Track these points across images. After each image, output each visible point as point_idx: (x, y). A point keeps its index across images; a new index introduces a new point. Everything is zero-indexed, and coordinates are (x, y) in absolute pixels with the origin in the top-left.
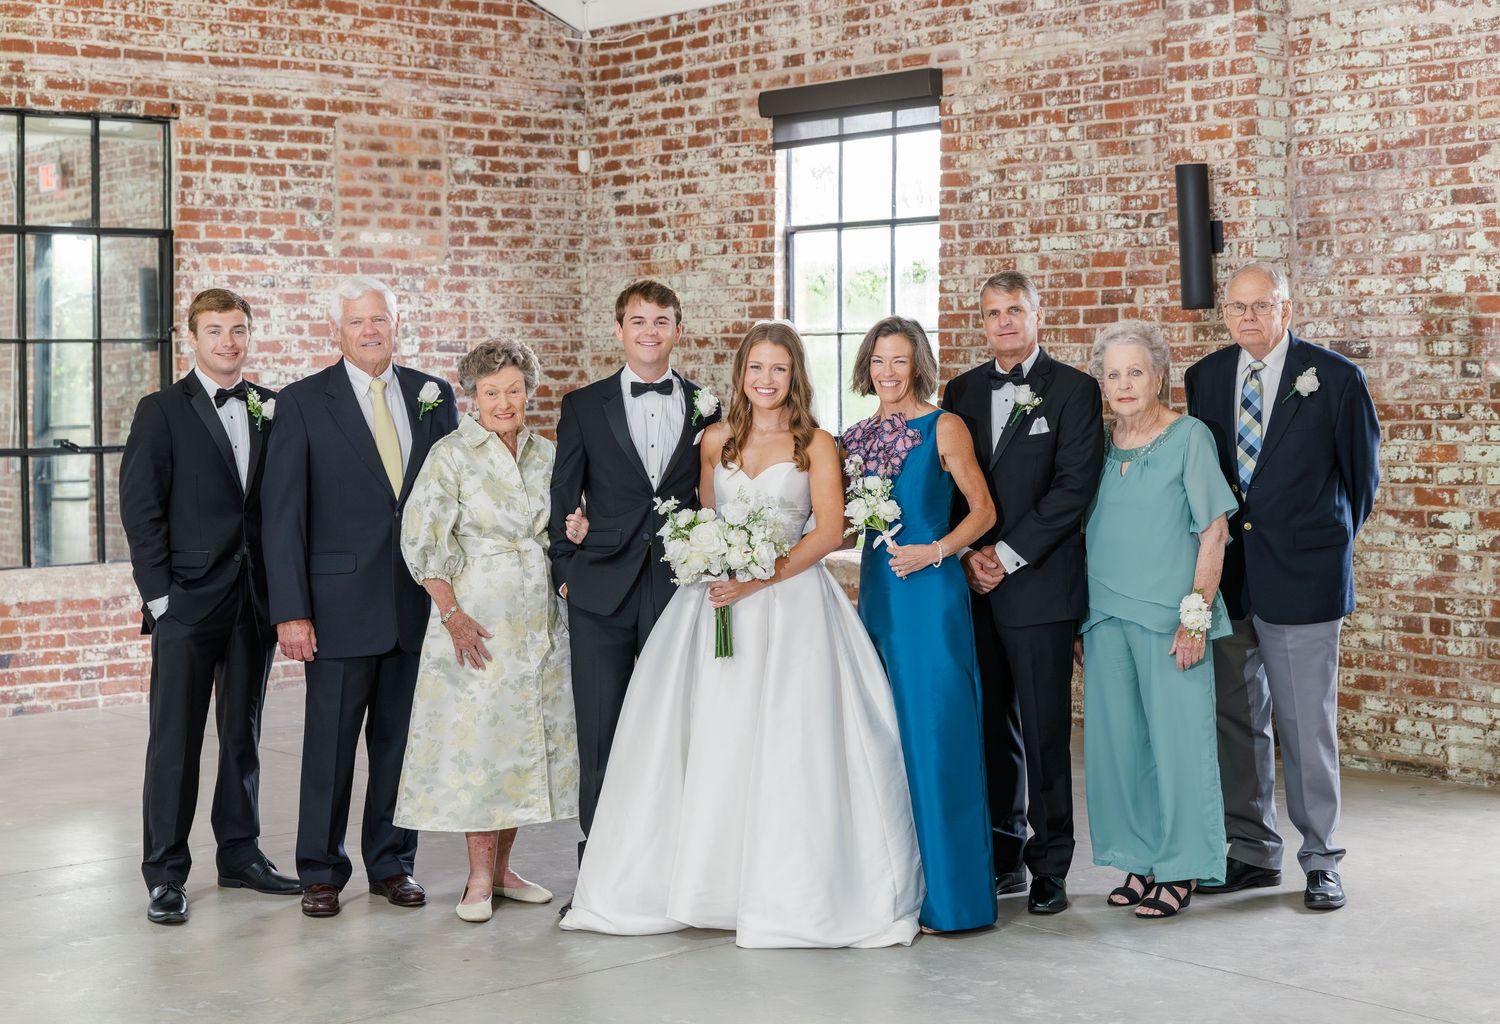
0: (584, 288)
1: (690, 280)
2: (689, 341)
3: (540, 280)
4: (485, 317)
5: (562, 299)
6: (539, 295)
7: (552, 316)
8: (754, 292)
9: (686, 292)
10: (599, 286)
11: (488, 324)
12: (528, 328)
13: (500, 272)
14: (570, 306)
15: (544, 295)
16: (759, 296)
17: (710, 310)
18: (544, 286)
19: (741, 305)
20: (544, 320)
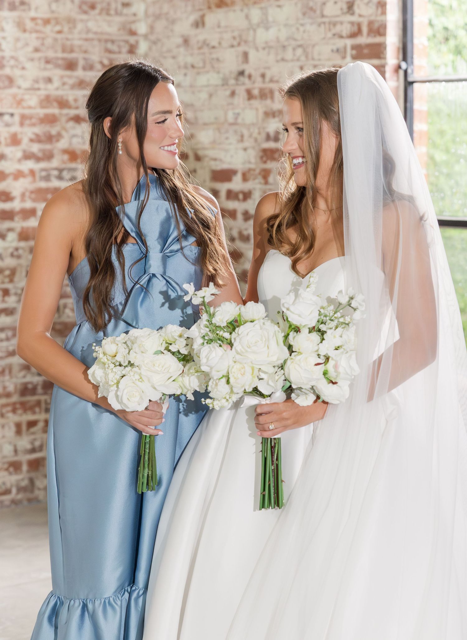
0: (142, 28)
1: (273, 13)
2: (272, 92)
3: (84, 17)
4: (12, 62)
5: (113, 42)
6: (84, 36)
7: (101, 63)
8: (359, 26)
9: (267, 28)
10: (160, 26)
11: (17, 72)
12: (70, 77)
13: (33, 6)
14: (125, 49)
15: (90, 36)
16: (365, 30)
17: (299, 51)
18: (91, 24)
19: (340, 43)
20: (90, 67)
